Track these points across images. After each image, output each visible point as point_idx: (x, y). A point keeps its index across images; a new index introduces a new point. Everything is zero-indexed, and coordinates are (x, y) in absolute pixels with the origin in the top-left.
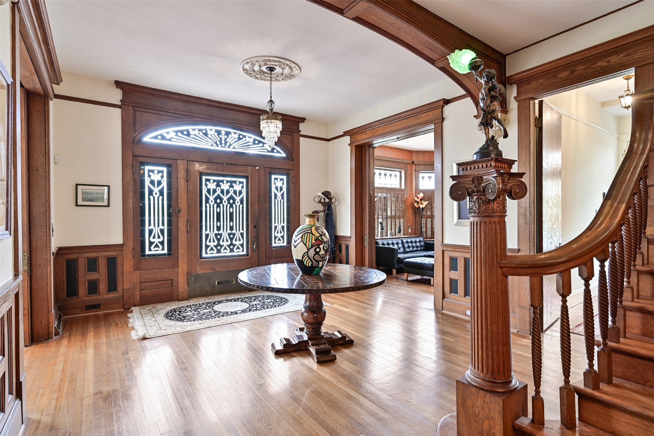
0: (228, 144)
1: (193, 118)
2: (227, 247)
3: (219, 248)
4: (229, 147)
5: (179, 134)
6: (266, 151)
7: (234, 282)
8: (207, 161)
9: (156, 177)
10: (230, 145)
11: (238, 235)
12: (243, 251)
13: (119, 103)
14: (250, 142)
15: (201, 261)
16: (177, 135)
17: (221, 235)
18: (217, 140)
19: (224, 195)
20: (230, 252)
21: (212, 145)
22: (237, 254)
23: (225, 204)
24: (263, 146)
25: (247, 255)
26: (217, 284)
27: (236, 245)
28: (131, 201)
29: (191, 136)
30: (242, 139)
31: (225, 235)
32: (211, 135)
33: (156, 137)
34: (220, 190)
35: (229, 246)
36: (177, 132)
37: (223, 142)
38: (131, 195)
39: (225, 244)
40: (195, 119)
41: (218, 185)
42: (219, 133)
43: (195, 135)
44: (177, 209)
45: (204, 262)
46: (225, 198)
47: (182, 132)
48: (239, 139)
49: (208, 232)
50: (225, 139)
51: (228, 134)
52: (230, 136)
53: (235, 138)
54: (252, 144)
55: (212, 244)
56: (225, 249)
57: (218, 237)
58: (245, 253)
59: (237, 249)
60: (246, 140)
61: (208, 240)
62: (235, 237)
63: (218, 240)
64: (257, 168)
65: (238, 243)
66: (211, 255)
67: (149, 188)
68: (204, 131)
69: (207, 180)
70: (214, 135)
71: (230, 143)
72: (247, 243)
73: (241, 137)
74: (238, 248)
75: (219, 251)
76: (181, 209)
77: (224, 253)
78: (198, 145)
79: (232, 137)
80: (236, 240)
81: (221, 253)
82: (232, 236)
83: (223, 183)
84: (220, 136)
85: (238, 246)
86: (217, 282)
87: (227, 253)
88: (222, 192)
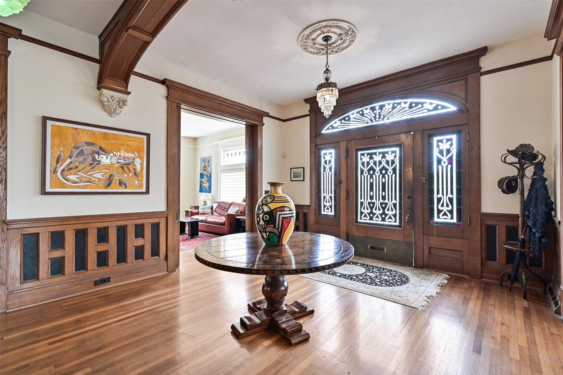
0: (382, 117)
1: (352, 104)
2: (379, 216)
3: (371, 215)
4: (383, 119)
5: (343, 121)
6: (426, 111)
7: (385, 251)
8: (362, 138)
9: (328, 158)
10: (384, 117)
11: (390, 204)
12: (395, 221)
13: (308, 113)
14: (406, 108)
15: (356, 225)
16: (341, 123)
17: (374, 204)
18: (372, 116)
19: (376, 167)
20: (382, 221)
21: (367, 123)
22: (389, 223)
23: (377, 175)
24: (422, 107)
25: (400, 226)
26: (369, 248)
27: (376, 214)
28: (314, 177)
29: (351, 120)
30: (396, 107)
31: (378, 204)
32: (367, 114)
33: (328, 129)
34: (373, 162)
35: (381, 215)
36: (341, 120)
37: (377, 116)
38: (314, 172)
39: (378, 212)
40: (353, 105)
41: (371, 158)
42: (373, 109)
43: (355, 118)
44: (339, 181)
45: (358, 226)
46: (378, 169)
47: (344, 119)
48: (394, 108)
49: (362, 200)
50: (380, 113)
51: (381, 107)
52: (384, 108)
53: (389, 109)
54: (408, 109)
55: (366, 211)
56: (377, 217)
57: (372, 205)
58: (397, 223)
59: (388, 219)
60: (401, 107)
61: (363, 208)
62: (387, 207)
63: (372, 208)
64: (412, 133)
65: (390, 213)
66: (364, 221)
67: (324, 166)
68: (361, 112)
69: (363, 155)
70: (369, 113)
71: (384, 116)
72: (400, 214)
73: (396, 105)
74: (390, 218)
75: (371, 219)
76: (342, 181)
77: (376, 221)
78: (356, 125)
79: (386, 109)
80: (388, 210)
81: (373, 220)
82: (384, 206)
83: (376, 155)
84: (375, 112)
85: (390, 216)
86: (369, 247)
87: (379, 221)
88: (375, 163)
